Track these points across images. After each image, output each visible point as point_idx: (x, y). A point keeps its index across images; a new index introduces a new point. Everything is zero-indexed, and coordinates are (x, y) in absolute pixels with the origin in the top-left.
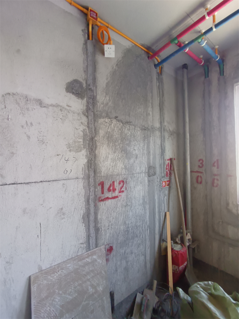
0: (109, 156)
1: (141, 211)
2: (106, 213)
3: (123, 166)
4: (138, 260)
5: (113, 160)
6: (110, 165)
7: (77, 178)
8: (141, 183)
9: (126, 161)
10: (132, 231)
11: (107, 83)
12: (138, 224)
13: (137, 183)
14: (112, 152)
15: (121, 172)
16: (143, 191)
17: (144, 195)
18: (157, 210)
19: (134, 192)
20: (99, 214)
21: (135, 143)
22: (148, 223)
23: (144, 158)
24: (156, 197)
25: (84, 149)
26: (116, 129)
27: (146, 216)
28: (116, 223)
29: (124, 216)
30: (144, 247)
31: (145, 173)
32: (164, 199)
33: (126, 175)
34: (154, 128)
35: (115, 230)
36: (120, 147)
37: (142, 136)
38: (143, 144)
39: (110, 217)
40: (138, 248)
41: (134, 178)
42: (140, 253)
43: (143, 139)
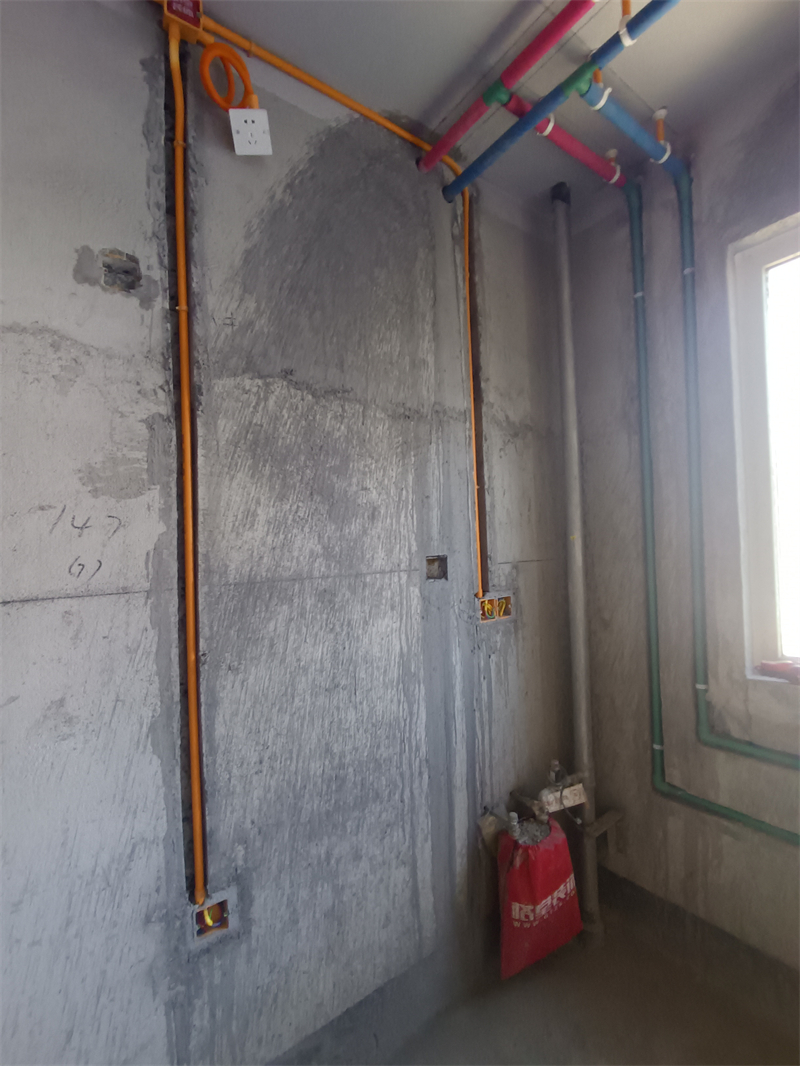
0: (259, 512)
1: (394, 707)
2: (247, 716)
3: (319, 549)
4: (381, 880)
5: (277, 525)
6: (264, 544)
7: (125, 591)
8: (393, 608)
9: (331, 528)
10: (359, 778)
11: (248, 253)
12: (384, 753)
13: (377, 606)
14: (270, 497)
15: (311, 571)
16: (403, 637)
17: (405, 650)
18: (459, 703)
19: (366, 640)
20: (219, 719)
21: (365, 466)
22: (423, 749)
23: (406, 516)
24: (457, 657)
25: (153, 487)
26: (286, 416)
27: (413, 727)
28: (291, 752)
29: (322, 726)
30: (407, 837)
31: (410, 571)
32: (487, 664)
33: (330, 580)
34: (445, 412)
35: (287, 777)
36: (306, 479)
37: (396, 440)
38: (400, 470)
39: (265, 730)
40: (384, 838)
41: (363, 589)
42: (393, 856)
43: (399, 450)
